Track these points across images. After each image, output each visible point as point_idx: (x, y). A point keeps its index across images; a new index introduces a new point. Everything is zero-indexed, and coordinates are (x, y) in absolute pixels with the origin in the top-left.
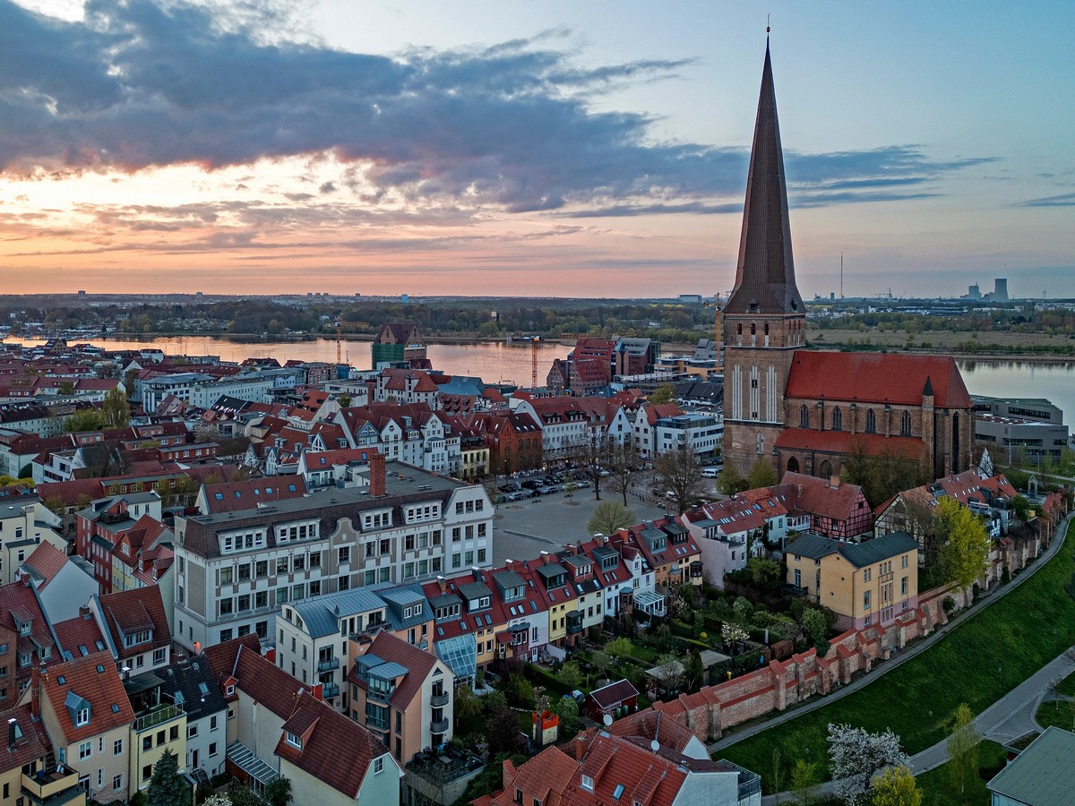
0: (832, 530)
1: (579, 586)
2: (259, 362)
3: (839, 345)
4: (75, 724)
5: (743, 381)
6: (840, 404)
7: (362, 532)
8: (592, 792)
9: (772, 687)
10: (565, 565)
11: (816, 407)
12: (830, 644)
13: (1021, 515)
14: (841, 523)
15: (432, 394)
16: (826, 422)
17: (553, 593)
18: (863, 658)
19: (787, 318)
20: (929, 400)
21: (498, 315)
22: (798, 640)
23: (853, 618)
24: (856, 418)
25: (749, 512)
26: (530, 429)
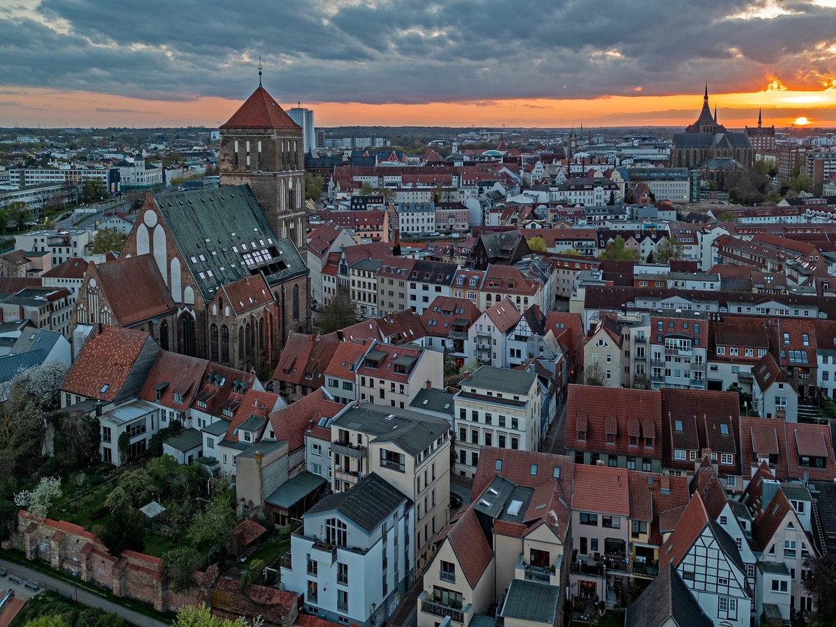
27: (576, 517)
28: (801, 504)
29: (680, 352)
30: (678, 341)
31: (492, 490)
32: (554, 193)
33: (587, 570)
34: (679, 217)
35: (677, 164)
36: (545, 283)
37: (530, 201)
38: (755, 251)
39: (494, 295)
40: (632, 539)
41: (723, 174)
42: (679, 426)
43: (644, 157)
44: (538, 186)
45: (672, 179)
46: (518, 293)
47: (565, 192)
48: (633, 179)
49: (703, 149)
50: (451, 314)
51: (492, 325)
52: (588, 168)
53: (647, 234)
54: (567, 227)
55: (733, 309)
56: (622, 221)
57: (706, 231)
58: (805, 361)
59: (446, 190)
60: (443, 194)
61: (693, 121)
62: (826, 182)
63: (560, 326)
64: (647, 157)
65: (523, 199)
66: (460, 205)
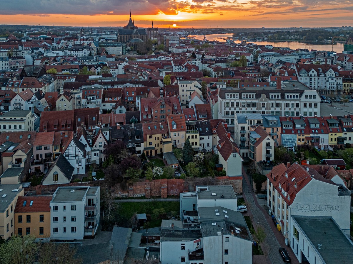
1: (345, 129)
2: (301, 50)
4: (173, 128)
7: (270, 99)
8: (287, 178)
10: (340, 121)
27: (35, 148)
28: (106, 132)
29: (92, 101)
30: (91, 97)
31: (3, 145)
32: (66, 52)
33: (37, 163)
34: (116, 60)
35: (120, 41)
36: (50, 84)
37: (55, 55)
38: (135, 70)
39: (25, 89)
40: (54, 152)
41: (136, 44)
42: (79, 120)
43: (110, 38)
44: (58, 49)
45: (115, 46)
46: (35, 87)
47: (71, 52)
48: (100, 46)
49: (130, 35)
50: (4, 96)
51: (21, 98)
52: (82, 42)
53: (99, 66)
54: (68, 64)
55: (116, 87)
56: (92, 62)
57: (121, 64)
58: (133, 100)
59: (15, 51)
60: (14, 53)
61: (126, 25)
62: (170, 47)
63: (50, 97)
64: (111, 38)
65: (51, 54)
66: (22, 58)
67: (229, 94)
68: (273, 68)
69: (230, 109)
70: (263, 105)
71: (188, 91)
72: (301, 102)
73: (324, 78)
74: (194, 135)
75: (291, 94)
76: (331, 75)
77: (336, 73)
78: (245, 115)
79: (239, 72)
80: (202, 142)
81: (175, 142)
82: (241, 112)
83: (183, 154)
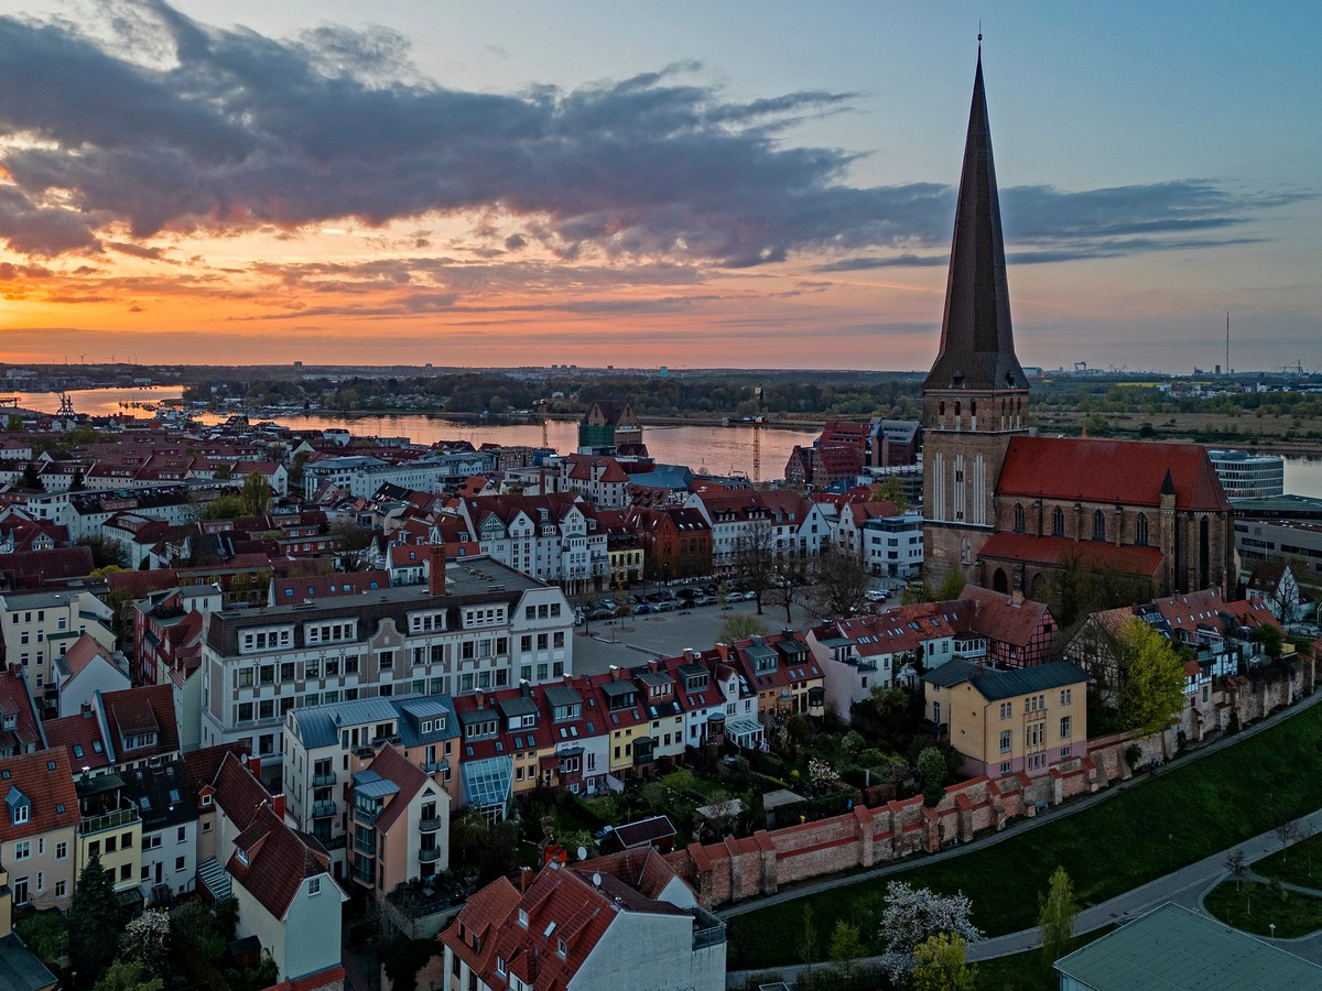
0: (1010, 658)
1: (653, 709)
2: (451, 445)
3: (1193, 433)
4: (11, 821)
5: (947, 474)
6: (1062, 503)
7: (408, 635)
8: (526, 928)
9: (856, 838)
10: (638, 683)
11: (1033, 507)
12: (944, 792)
13: (1273, 650)
14: (1020, 650)
15: (621, 485)
16: (1045, 526)
17: (617, 714)
18: (995, 813)
19: (999, 395)
20: (1169, 500)
21: (762, 392)
22: (906, 784)
23: (985, 763)
24: (1081, 521)
25: (899, 631)
26: (697, 527)
67: (254, 633)
68: (374, 516)
69: (257, 694)
70: (386, 659)
71: (51, 637)
72: (512, 633)
73: (554, 541)
74: (118, 833)
75: (480, 609)
76: (574, 528)
77: (589, 520)
78: (329, 710)
79: (248, 537)
80: (154, 855)
81: (25, 885)
82: (300, 699)
83: (73, 932)
